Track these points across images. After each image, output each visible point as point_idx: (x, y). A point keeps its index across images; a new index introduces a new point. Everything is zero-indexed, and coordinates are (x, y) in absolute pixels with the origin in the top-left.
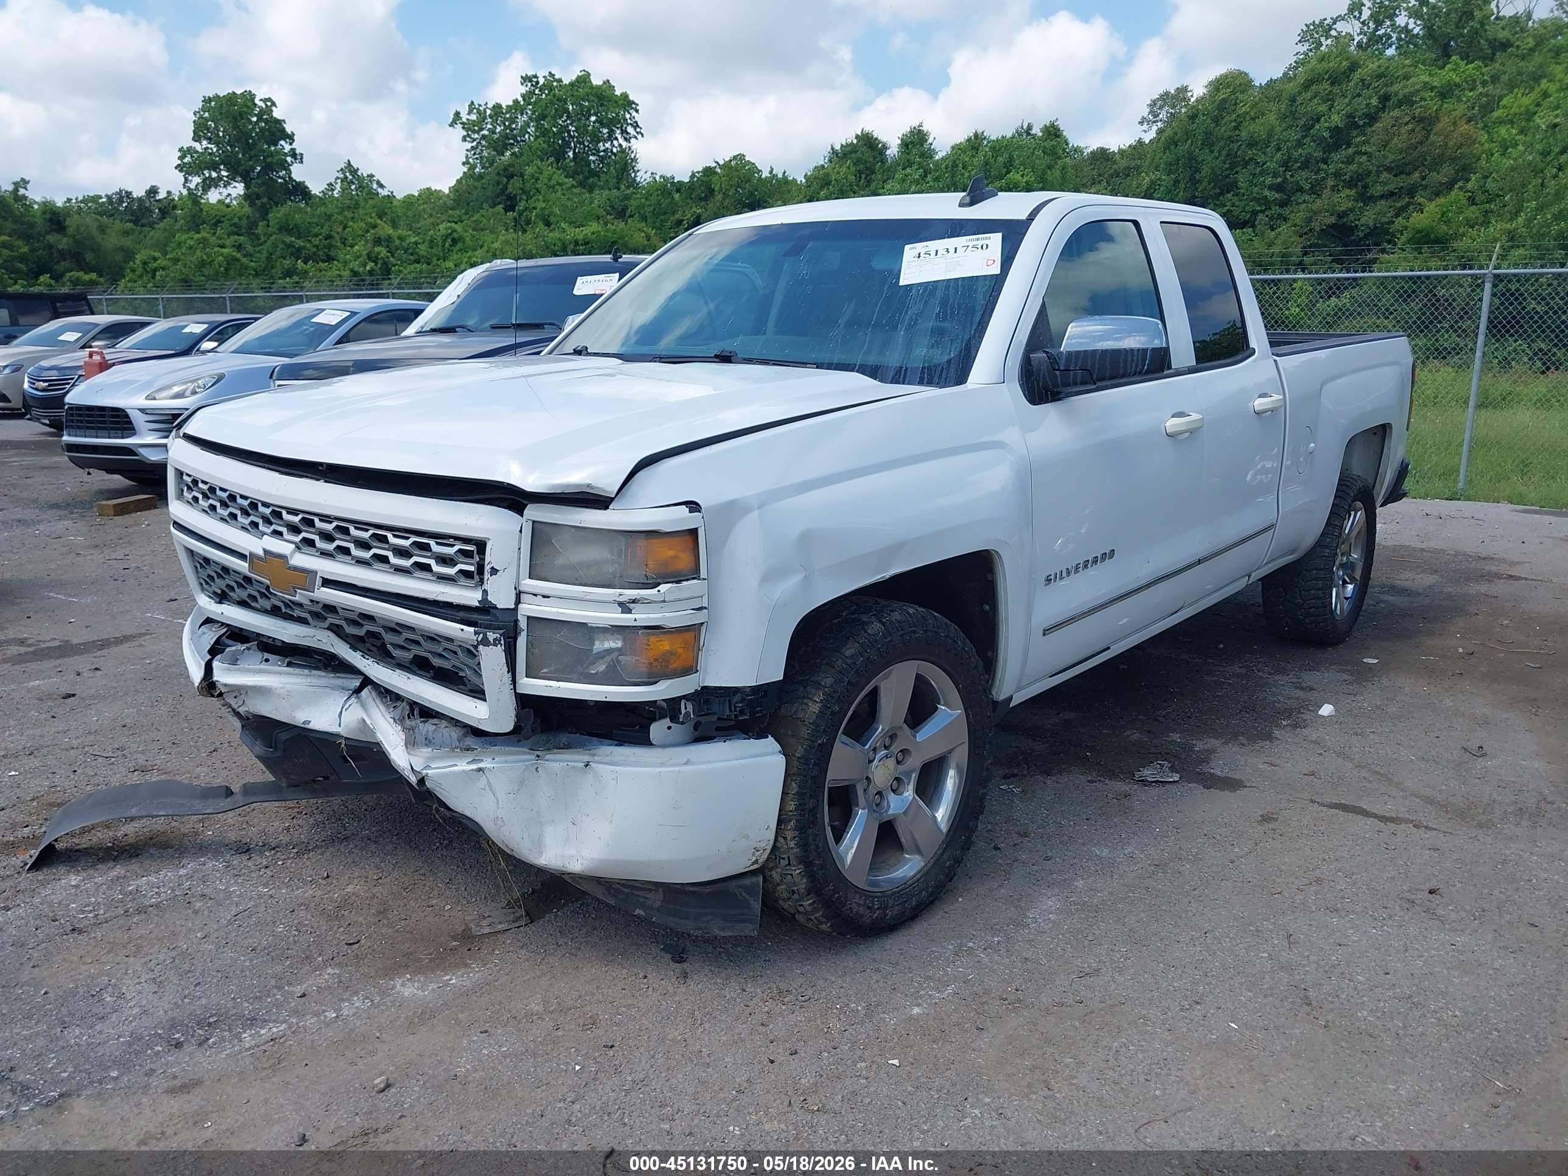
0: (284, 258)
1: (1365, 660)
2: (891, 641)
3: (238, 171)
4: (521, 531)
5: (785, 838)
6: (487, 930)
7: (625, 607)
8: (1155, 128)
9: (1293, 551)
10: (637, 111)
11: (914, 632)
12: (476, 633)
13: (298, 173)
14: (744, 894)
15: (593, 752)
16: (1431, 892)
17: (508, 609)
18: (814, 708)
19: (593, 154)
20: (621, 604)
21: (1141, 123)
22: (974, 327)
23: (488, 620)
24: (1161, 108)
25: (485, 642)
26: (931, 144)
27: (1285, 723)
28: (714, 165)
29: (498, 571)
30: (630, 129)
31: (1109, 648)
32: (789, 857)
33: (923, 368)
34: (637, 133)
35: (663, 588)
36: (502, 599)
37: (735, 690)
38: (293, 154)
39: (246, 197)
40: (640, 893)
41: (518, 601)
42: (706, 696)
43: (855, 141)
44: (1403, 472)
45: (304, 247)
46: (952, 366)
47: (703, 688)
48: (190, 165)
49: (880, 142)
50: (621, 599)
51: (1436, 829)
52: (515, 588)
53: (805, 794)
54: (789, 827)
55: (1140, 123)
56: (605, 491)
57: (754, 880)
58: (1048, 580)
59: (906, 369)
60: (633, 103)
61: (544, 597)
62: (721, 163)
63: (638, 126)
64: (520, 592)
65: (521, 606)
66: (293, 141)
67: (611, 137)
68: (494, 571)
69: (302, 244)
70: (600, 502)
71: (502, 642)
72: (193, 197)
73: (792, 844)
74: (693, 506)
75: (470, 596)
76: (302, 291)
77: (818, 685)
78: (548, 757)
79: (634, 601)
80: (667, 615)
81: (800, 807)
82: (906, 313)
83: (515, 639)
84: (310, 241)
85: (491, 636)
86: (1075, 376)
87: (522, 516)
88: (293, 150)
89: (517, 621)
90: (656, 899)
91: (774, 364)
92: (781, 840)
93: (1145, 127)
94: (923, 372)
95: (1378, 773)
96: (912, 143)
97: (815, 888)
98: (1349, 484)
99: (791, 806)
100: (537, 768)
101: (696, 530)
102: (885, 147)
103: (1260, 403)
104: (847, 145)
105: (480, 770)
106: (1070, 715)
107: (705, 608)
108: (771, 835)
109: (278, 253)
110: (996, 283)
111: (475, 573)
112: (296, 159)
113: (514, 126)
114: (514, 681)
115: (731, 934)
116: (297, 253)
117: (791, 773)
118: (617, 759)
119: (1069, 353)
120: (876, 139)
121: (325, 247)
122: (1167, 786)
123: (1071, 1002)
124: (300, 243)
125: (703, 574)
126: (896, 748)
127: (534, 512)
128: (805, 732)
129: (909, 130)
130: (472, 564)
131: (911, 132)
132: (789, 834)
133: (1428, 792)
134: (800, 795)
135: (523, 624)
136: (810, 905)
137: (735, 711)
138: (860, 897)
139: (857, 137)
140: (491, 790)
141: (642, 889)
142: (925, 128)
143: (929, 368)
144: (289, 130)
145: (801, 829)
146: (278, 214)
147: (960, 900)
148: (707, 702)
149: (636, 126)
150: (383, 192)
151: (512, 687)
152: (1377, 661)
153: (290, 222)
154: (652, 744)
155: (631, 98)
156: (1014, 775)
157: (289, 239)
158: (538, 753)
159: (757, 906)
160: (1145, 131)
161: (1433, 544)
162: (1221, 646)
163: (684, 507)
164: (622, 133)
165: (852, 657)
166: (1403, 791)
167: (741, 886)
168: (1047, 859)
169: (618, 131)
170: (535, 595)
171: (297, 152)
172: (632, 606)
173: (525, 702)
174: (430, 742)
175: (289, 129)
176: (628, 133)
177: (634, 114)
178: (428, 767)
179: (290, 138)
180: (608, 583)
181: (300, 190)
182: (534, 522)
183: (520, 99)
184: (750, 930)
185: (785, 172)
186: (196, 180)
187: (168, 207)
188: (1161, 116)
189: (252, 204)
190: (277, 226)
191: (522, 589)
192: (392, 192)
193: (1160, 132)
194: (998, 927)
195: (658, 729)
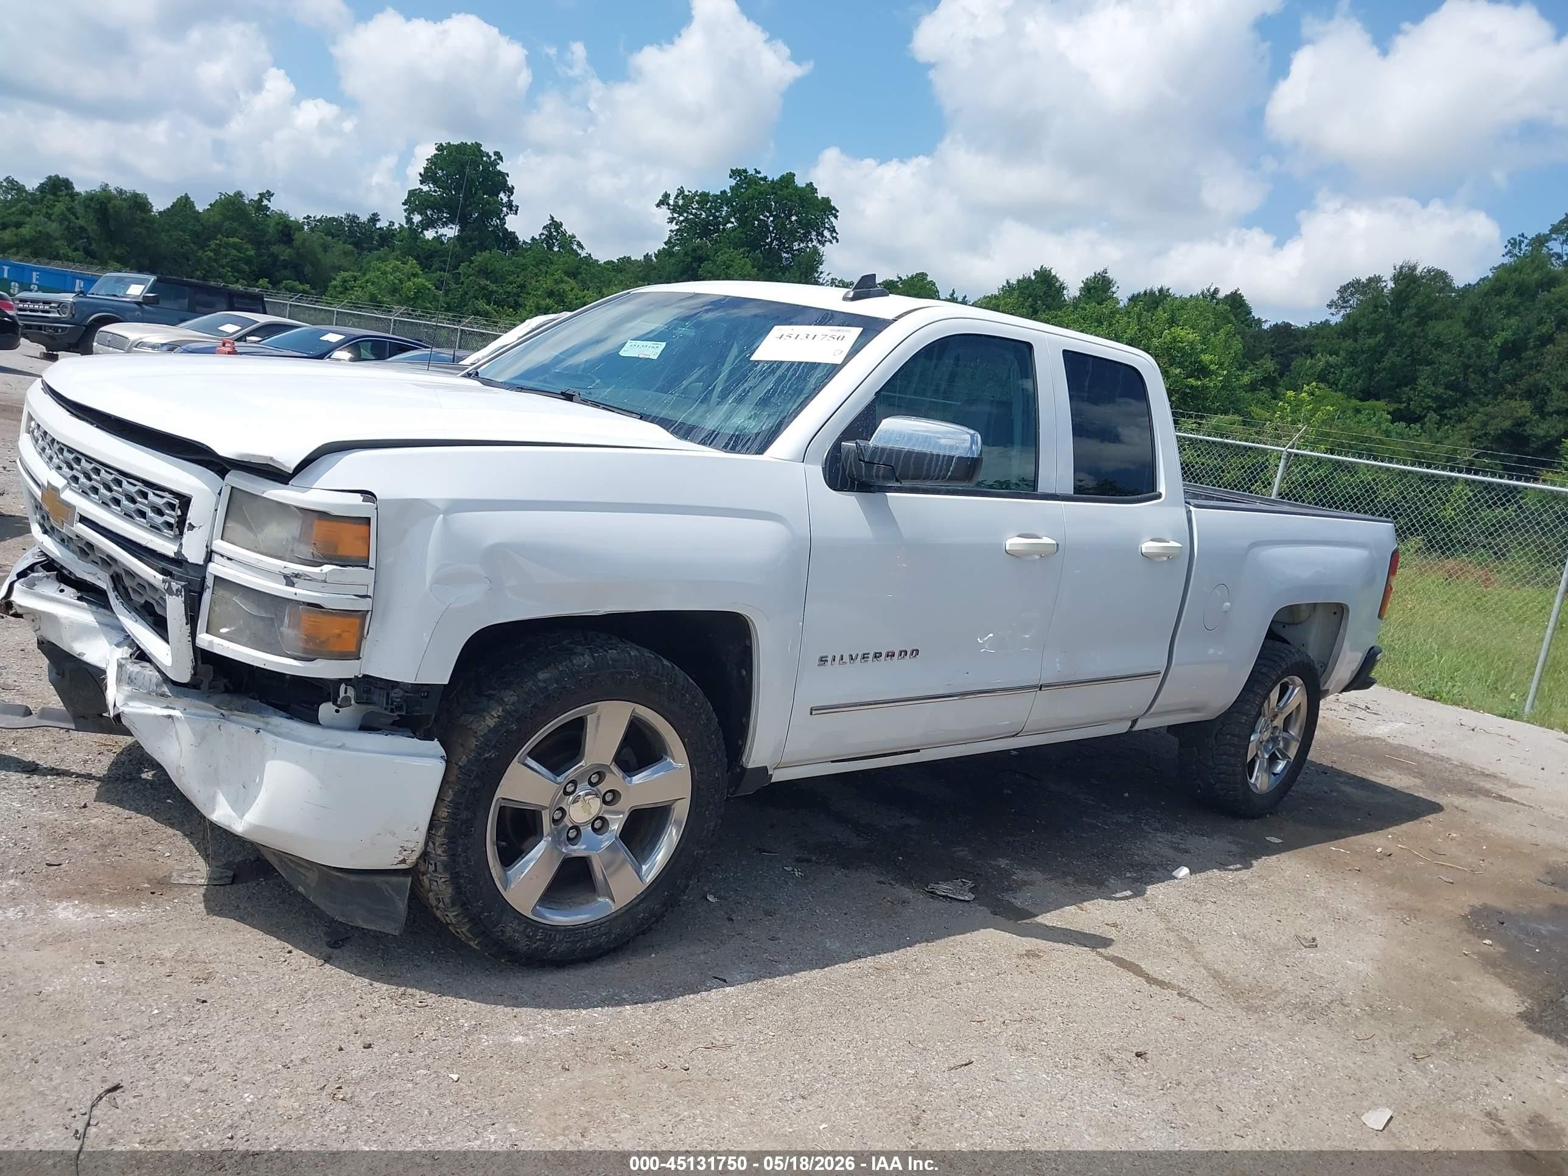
0: (477, 299)
1: (1268, 838)
2: (597, 676)
3: (457, 215)
4: (220, 494)
5: (434, 844)
6: (185, 881)
7: (290, 580)
8: (1342, 312)
9: (1194, 710)
10: (836, 217)
11: (631, 674)
12: (164, 581)
13: (512, 223)
14: (390, 891)
15: (266, 719)
16: (1138, 1055)
17: (197, 565)
18: (491, 722)
19: (787, 253)
20: (286, 577)
21: (1330, 306)
22: (794, 407)
23: (179, 572)
24: (1352, 294)
25: (169, 591)
26: (1113, 293)
27: (1128, 875)
28: (896, 279)
29: (194, 527)
30: (826, 233)
31: (918, 751)
32: (435, 864)
33: (733, 435)
34: (833, 238)
35: (327, 568)
36: (194, 554)
37: (394, 685)
38: (510, 205)
39: (458, 238)
40: (302, 870)
41: (209, 557)
42: (367, 686)
43: (1033, 277)
44: (1370, 658)
45: (496, 292)
46: (759, 438)
47: (365, 676)
48: (415, 202)
49: (1057, 280)
50: (286, 572)
51: (1197, 1001)
52: (207, 547)
53: (461, 804)
54: (439, 834)
55: (1328, 305)
56: (284, 466)
57: (402, 879)
58: (823, 660)
59: (718, 434)
60: (834, 208)
61: (229, 559)
62: (903, 278)
63: (834, 231)
64: (212, 551)
65: (211, 565)
66: (512, 194)
67: (806, 238)
68: (192, 527)
69: (495, 288)
70: (280, 476)
71: (183, 594)
72: (413, 232)
73: (439, 852)
74: (368, 495)
75: (168, 548)
76: (458, 325)
77: (501, 702)
78: (233, 717)
79: (297, 576)
80: (327, 595)
81: (453, 816)
82: (743, 384)
83: (201, 595)
84: (502, 286)
85: (175, 586)
86: (878, 468)
87: (223, 479)
88: (510, 202)
89: (205, 577)
90: (313, 877)
91: (604, 408)
92: (431, 844)
93: (1333, 310)
94: (730, 439)
95: (1186, 939)
96: (1094, 288)
97: (461, 899)
98: (1284, 655)
99: (444, 813)
100: (219, 726)
101: (369, 519)
102: (1062, 288)
103: (1148, 546)
104: (1024, 279)
105: (170, 717)
106: (913, 821)
107: (370, 597)
108: (420, 837)
109: (471, 294)
110: (833, 370)
111: (175, 526)
112: (511, 210)
113: (717, 214)
114: (193, 634)
115: (373, 928)
116: (488, 297)
117: (450, 780)
118: (284, 730)
119: (876, 448)
120: (1054, 276)
121: (515, 294)
122: (956, 903)
123: (678, 1067)
124: (493, 287)
125: (372, 564)
126: (603, 787)
127: (235, 479)
128: (473, 743)
129: (1093, 275)
130: (172, 517)
131: (1095, 277)
132: (438, 841)
133: (1220, 967)
134: (456, 806)
135: (209, 582)
136: (455, 916)
137: (392, 704)
138: (519, 925)
139: (1036, 273)
140: (177, 738)
141: (302, 866)
142: (1110, 275)
143: (738, 437)
144: (510, 184)
145: (452, 839)
146: (480, 257)
147: (653, 955)
148: (368, 691)
149: (833, 230)
150: (583, 254)
151: (190, 639)
152: (1280, 841)
153: (489, 266)
154: (319, 724)
155: (832, 204)
156: (809, 861)
157: (484, 282)
158: (223, 711)
159: (402, 906)
160: (1333, 314)
161: (1444, 752)
162: (1126, 795)
163: (359, 495)
164: (817, 235)
165: (545, 681)
166: (1196, 960)
167: (387, 883)
168: (773, 939)
169: (814, 233)
170: (222, 556)
171: (514, 204)
172: (295, 580)
173: (204, 658)
174: (132, 681)
175: (510, 182)
176: (823, 236)
177: (833, 219)
178: (125, 704)
179: (510, 191)
180: (280, 555)
181: (511, 239)
182: (232, 487)
183: (728, 190)
184: (393, 929)
185: (965, 297)
186: (417, 218)
187: (387, 237)
188: (1351, 302)
189: (463, 246)
190: (477, 269)
191: (214, 548)
192: (590, 255)
193: (1347, 317)
194: (667, 987)
195: (326, 710)
